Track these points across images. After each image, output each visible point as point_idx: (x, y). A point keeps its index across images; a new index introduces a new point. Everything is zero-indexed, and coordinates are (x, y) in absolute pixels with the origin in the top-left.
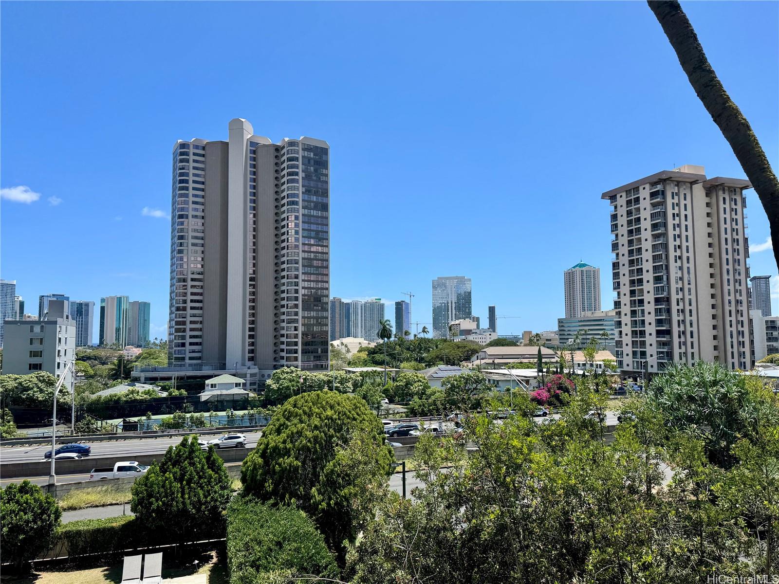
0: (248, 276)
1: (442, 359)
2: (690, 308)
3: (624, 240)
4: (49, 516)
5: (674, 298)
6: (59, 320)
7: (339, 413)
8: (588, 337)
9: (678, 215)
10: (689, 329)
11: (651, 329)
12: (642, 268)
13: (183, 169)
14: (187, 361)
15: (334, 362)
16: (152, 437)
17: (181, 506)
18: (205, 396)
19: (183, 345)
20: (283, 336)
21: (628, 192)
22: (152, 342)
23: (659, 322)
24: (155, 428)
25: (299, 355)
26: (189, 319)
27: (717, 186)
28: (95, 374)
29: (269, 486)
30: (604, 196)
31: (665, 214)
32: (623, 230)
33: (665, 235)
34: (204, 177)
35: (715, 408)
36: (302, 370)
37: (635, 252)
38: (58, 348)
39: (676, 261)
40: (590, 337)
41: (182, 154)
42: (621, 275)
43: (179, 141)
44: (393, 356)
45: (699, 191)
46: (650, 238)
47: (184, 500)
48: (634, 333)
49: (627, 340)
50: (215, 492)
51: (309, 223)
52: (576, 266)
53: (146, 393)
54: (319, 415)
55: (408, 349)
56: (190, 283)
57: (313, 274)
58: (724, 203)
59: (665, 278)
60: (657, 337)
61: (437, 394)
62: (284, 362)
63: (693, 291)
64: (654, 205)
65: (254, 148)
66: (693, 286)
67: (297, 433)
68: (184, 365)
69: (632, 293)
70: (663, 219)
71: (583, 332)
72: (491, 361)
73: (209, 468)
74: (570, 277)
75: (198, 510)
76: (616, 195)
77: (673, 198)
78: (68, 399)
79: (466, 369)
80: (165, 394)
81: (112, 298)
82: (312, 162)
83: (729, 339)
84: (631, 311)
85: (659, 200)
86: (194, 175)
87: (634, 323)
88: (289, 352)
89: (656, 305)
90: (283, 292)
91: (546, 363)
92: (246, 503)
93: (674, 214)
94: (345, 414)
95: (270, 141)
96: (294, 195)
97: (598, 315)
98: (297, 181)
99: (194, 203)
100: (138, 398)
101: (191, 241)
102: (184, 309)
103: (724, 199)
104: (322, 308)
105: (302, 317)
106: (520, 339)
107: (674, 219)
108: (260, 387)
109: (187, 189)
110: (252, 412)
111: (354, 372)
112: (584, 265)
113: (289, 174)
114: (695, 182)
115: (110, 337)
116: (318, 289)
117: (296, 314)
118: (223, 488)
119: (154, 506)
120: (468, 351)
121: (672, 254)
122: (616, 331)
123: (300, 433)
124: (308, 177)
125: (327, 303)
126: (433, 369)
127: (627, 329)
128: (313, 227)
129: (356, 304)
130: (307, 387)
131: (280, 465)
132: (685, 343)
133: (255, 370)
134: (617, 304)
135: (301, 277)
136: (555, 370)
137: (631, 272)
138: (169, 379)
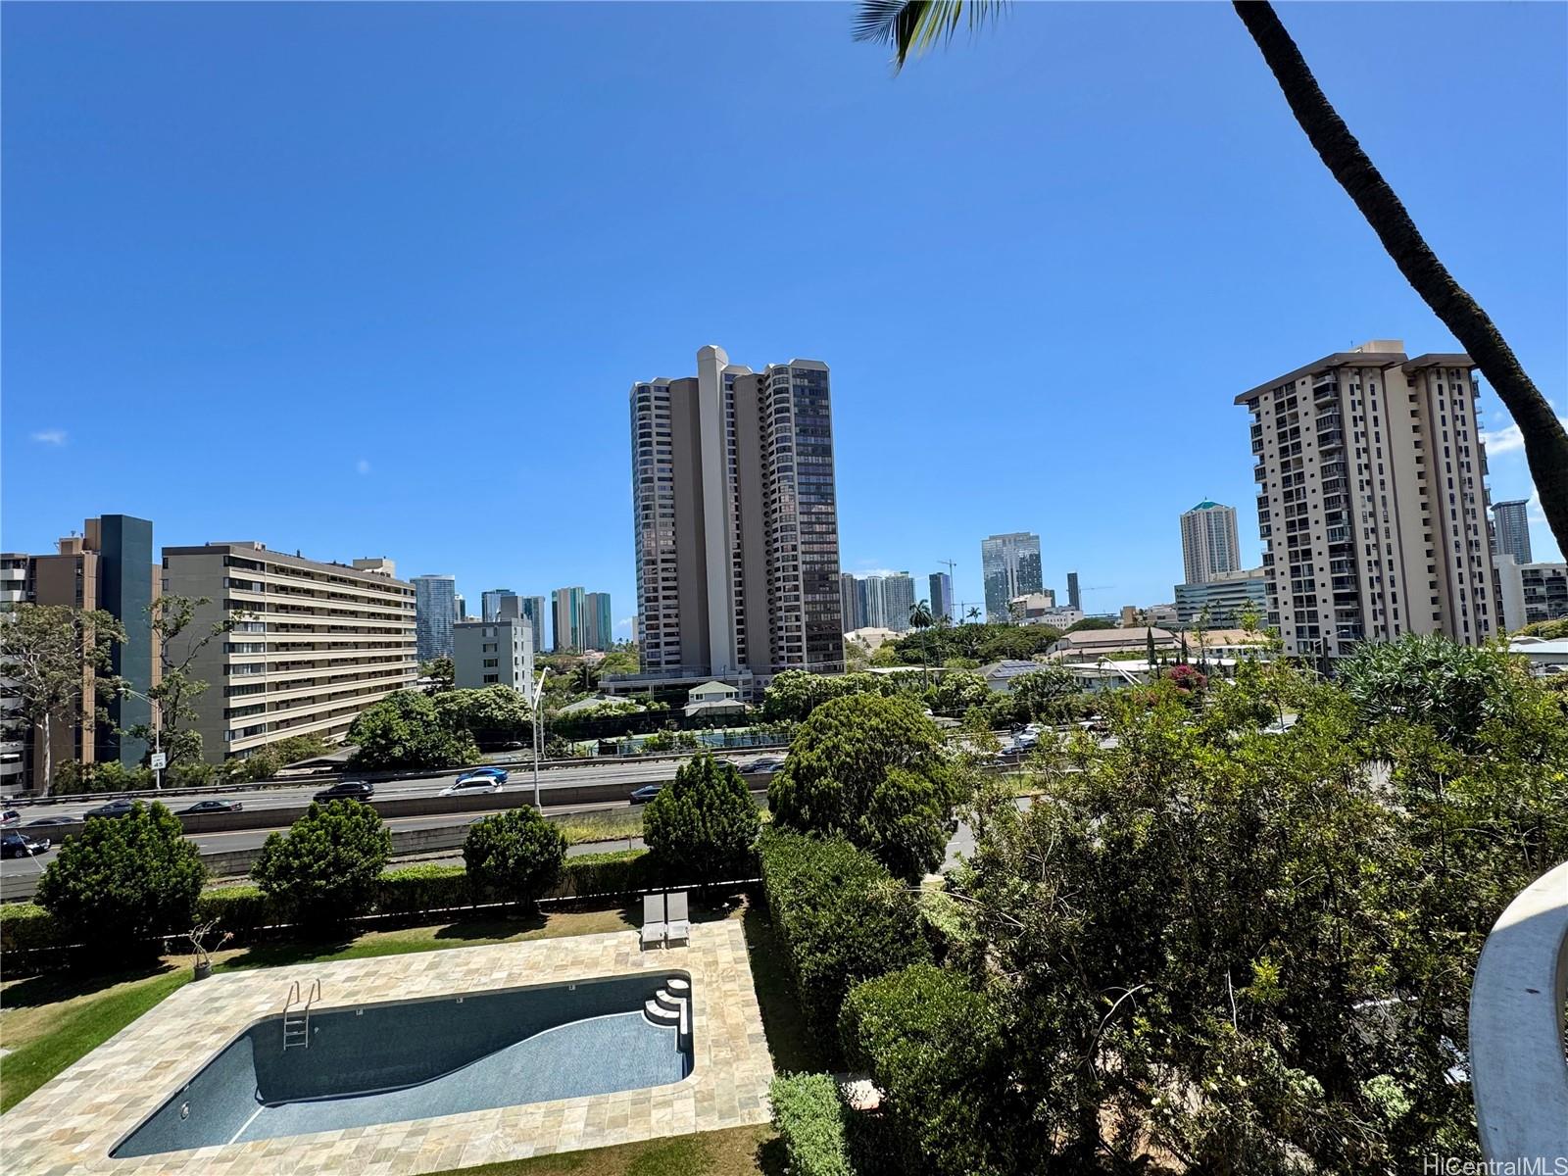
0: (732, 552)
1: (1003, 653)
2: (1390, 557)
3: (1274, 463)
4: (556, 847)
5: (1361, 544)
6: (513, 620)
7: (888, 722)
8: (1222, 610)
9: (1361, 419)
10: (1388, 590)
11: (1325, 593)
12: (1305, 503)
13: (644, 419)
14: (664, 666)
15: (850, 661)
16: (635, 761)
17: (703, 837)
18: (690, 709)
19: (657, 645)
20: (781, 628)
21: (1277, 392)
22: (616, 643)
23: (1338, 582)
24: (638, 750)
25: (804, 653)
26: (662, 612)
27: (1427, 367)
28: (554, 687)
29: (805, 812)
30: (1238, 400)
31: (1340, 419)
32: (1272, 448)
33: (1342, 450)
34: (670, 426)
35: (1440, 702)
36: (812, 673)
37: (1292, 480)
38: (515, 655)
39: (1362, 489)
40: (1226, 610)
41: (641, 400)
42: (1272, 515)
43: (637, 383)
44: (932, 651)
45: (1396, 378)
46: (1317, 457)
47: (708, 830)
48: (1298, 600)
49: (1287, 610)
50: (742, 821)
51: (807, 474)
52: (1199, 506)
53: (620, 707)
54: (861, 726)
55: (953, 640)
56: (661, 566)
57: (817, 543)
58: (1441, 393)
59: (1344, 515)
60: (1336, 604)
61: (1003, 700)
62: (784, 664)
63: (1393, 532)
64: (1321, 407)
65: (731, 382)
66: (1392, 525)
67: (834, 747)
68: (660, 671)
69: (1292, 541)
70: (1337, 425)
71: (1214, 604)
72: (1077, 652)
73: (731, 791)
74: (1189, 523)
75: (724, 842)
76: (1257, 398)
77: (1352, 393)
78: (531, 717)
79: (1040, 666)
80: (642, 709)
81: (565, 590)
82: (807, 391)
83: (1458, 602)
84: (1292, 567)
85: (1328, 398)
86: (659, 425)
87: (1297, 586)
88: (790, 650)
89: (1331, 557)
90: (778, 569)
91: (1160, 652)
92: (781, 833)
93: (1355, 418)
94: (896, 724)
95: (751, 371)
96: (785, 439)
97: (1236, 576)
98: (788, 420)
99: (660, 461)
100: (611, 713)
101: (659, 511)
102: (656, 599)
103: (1440, 387)
104: (831, 588)
105: (805, 603)
106: (1117, 618)
107: (1356, 425)
108: (758, 697)
109: (649, 444)
110: (754, 729)
111: (881, 675)
112: (1211, 504)
113: (777, 411)
114: (1389, 366)
115: (566, 640)
116: (823, 563)
117: (797, 598)
118: (750, 816)
119: (673, 836)
120: (1041, 639)
121: (1355, 479)
122: (1268, 600)
123: (836, 747)
124: (802, 412)
125: (837, 582)
126: (993, 667)
127: (1286, 595)
128: (813, 479)
129: (874, 581)
130: (820, 696)
131: (816, 787)
132: (1383, 612)
133: (749, 676)
134: (1268, 559)
135: (801, 548)
136: (1175, 660)
137: (1289, 511)
138: (646, 689)
